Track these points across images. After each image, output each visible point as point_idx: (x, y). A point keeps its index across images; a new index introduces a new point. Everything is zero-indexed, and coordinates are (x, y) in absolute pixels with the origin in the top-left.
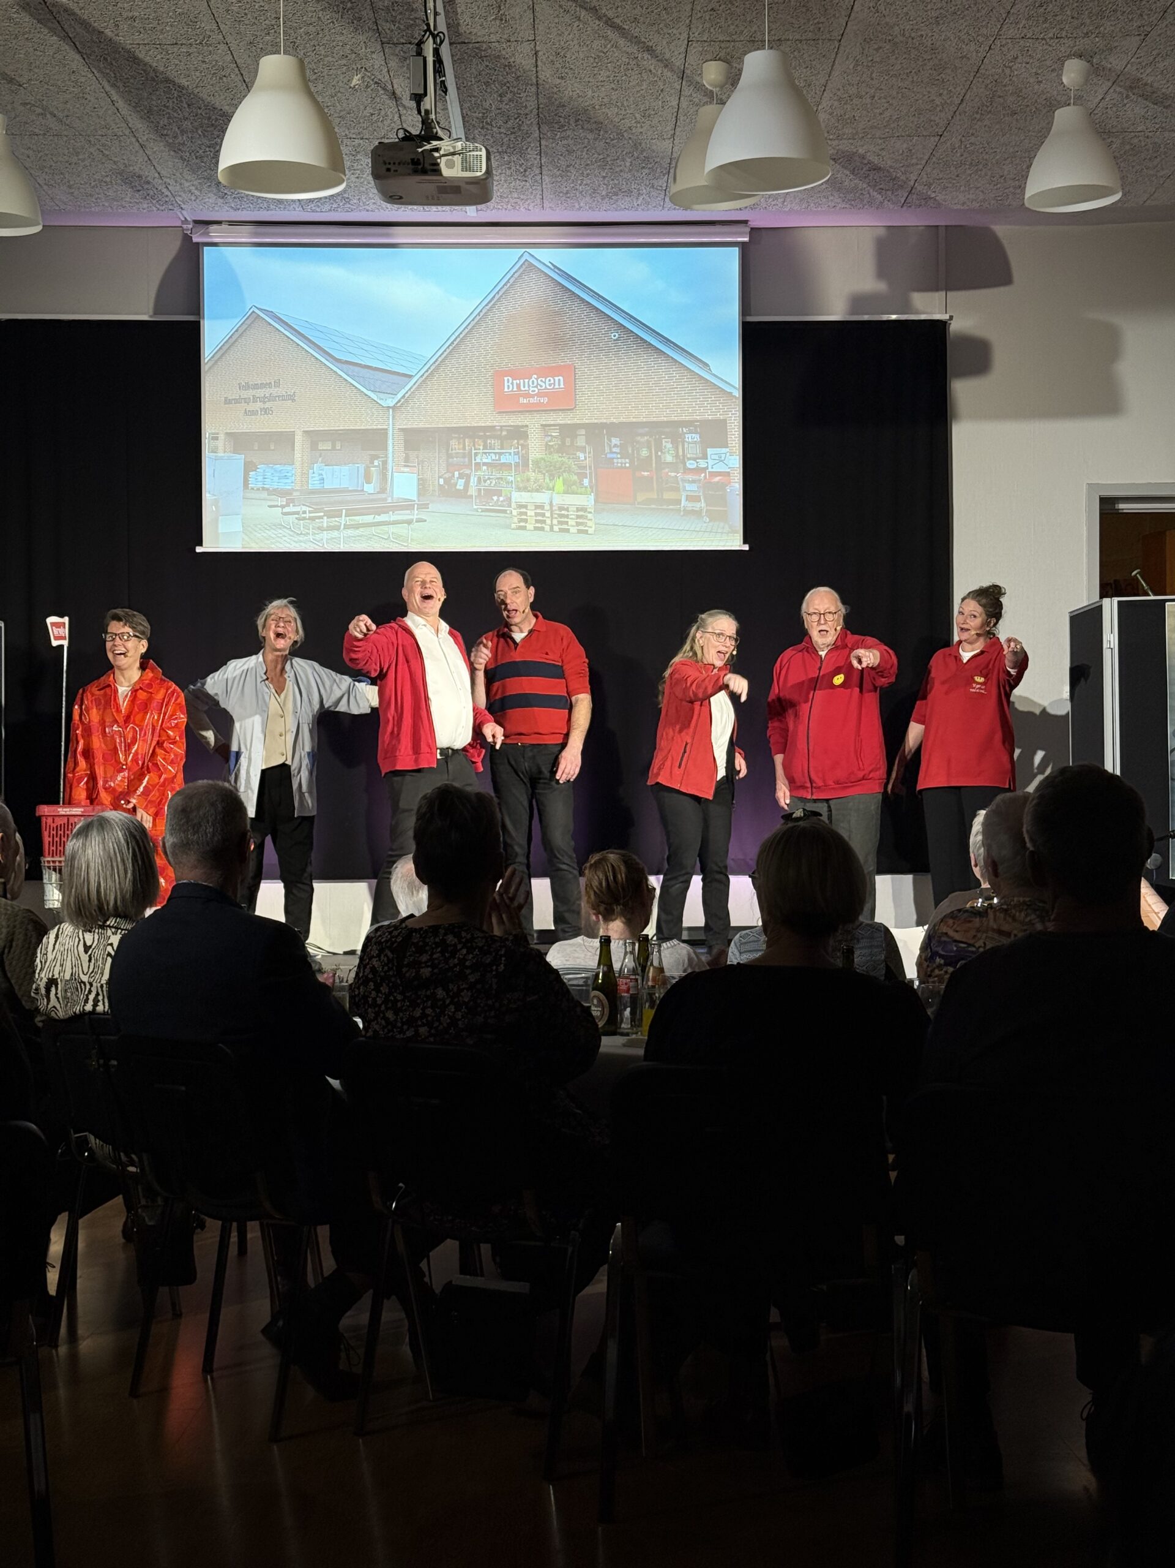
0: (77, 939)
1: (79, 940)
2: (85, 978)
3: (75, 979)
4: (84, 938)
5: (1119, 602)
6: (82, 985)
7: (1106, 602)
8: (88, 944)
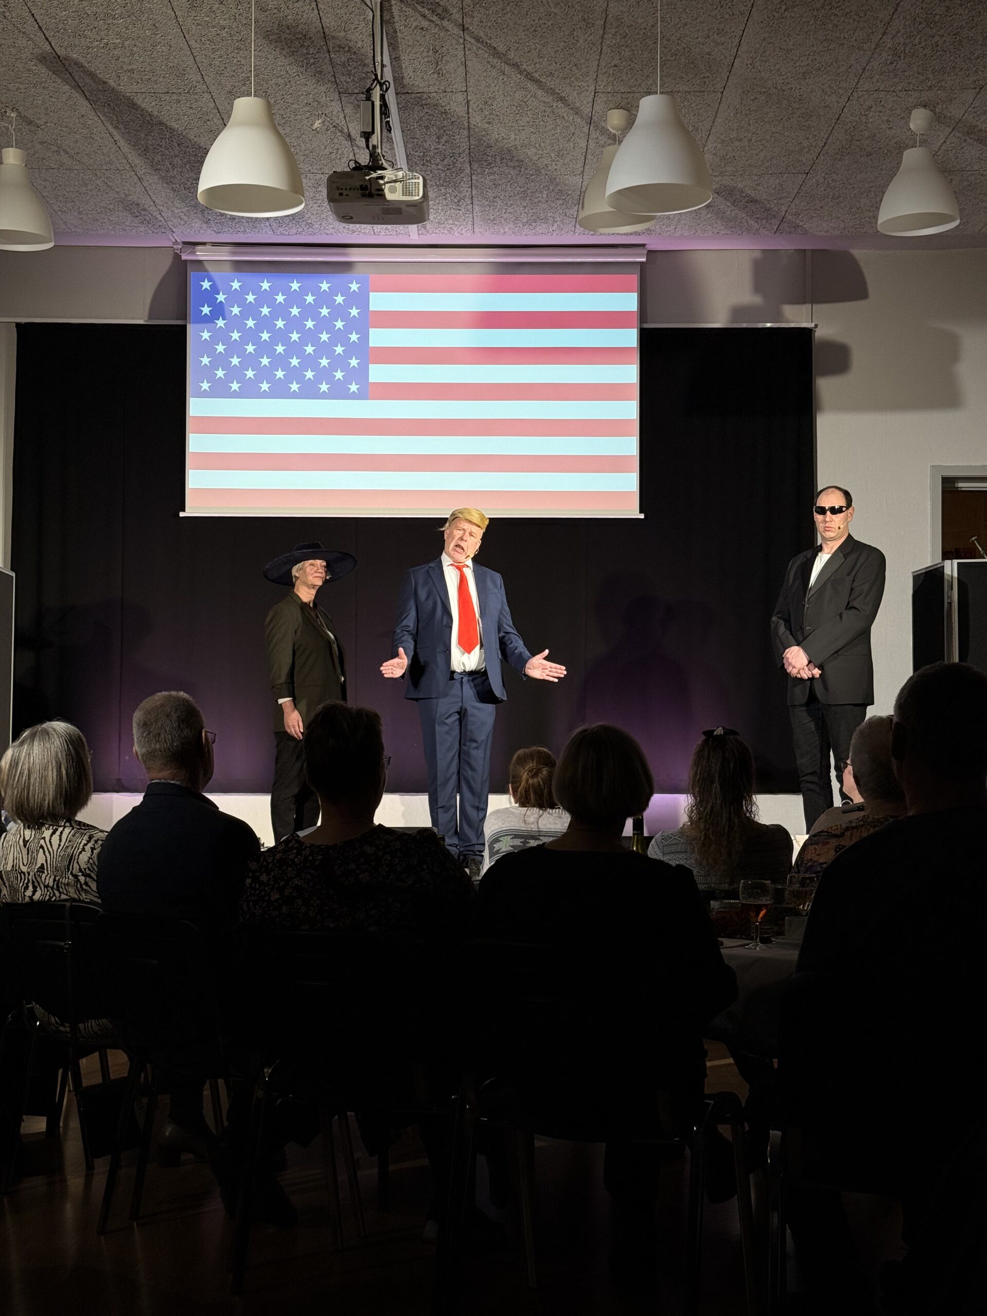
0: (19, 836)
1: (21, 836)
2: (24, 869)
3: (16, 870)
4: (24, 834)
5: (958, 563)
6: (22, 875)
7: (947, 563)
8: (26, 839)
